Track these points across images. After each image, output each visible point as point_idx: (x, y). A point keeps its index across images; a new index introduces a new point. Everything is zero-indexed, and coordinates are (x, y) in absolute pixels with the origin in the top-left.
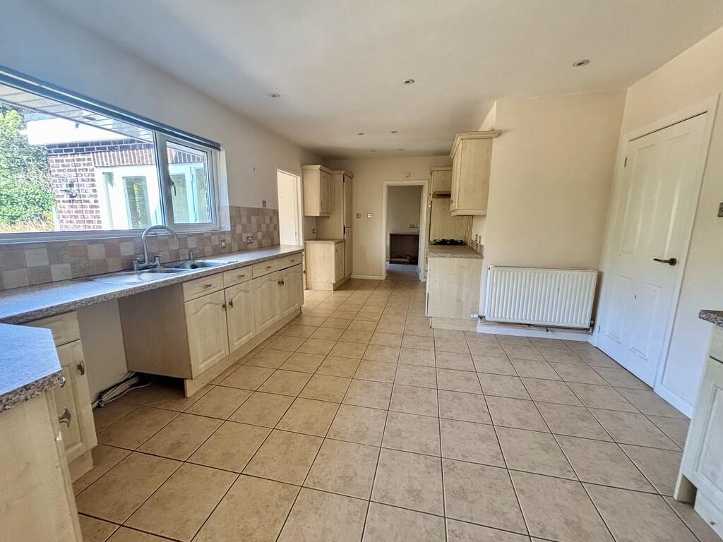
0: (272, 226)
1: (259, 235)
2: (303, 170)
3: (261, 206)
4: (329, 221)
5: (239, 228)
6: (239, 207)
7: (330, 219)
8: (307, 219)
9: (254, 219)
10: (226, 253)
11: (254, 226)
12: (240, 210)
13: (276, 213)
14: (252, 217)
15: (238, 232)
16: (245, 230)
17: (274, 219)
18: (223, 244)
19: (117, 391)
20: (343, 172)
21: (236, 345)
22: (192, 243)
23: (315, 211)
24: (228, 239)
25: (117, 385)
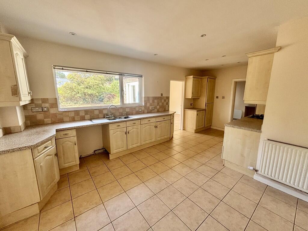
0: (165, 103)
1: (158, 107)
2: (186, 78)
3: (160, 96)
4: (199, 100)
5: (148, 105)
6: (149, 97)
7: (200, 99)
8: (186, 100)
9: (156, 101)
10: (141, 113)
11: (156, 104)
12: (149, 98)
13: (168, 98)
14: (155, 100)
15: (147, 106)
16: (151, 105)
17: (167, 100)
18: (140, 110)
19: (100, 151)
20: (207, 77)
21: (130, 147)
22: (127, 110)
23: (190, 96)
24: (143, 108)
25: (100, 150)
